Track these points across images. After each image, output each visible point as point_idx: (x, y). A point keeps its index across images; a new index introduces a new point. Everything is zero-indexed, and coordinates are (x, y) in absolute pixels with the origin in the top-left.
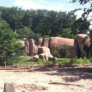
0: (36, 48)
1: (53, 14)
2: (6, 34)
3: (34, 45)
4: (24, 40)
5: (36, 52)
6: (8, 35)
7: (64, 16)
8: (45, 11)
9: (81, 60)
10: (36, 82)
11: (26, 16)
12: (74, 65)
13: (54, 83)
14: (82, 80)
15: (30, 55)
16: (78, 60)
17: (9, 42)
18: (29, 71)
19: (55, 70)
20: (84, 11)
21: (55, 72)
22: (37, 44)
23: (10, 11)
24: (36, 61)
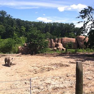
0: (54, 43)
1: (61, 25)
2: (40, 36)
3: (53, 42)
4: (47, 40)
5: (54, 46)
6: (41, 37)
7: (68, 26)
8: (57, 23)
9: (81, 50)
10: (61, 62)
11: (46, 26)
12: (77, 53)
13: (72, 63)
14: (87, 61)
15: (51, 47)
16: (79, 50)
17: (42, 41)
18: (53, 56)
19: (68, 55)
20: (84, 22)
21: (68, 57)
22: (55, 41)
23: (38, 24)
24: (55, 51)
